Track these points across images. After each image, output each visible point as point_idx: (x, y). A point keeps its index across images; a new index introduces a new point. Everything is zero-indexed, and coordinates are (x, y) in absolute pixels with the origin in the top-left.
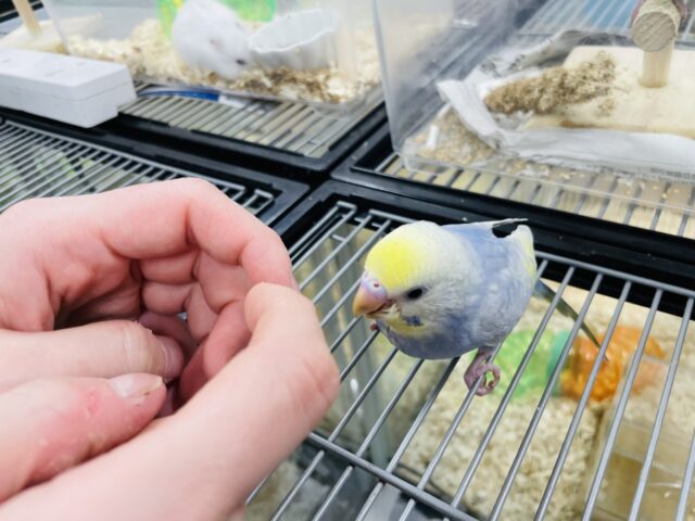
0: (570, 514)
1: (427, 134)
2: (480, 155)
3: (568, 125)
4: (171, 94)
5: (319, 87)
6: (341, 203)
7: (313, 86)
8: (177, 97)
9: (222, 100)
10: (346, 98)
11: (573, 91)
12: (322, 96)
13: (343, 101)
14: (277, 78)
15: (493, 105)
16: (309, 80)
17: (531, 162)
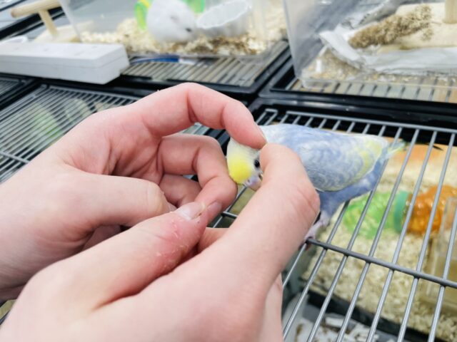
0: (418, 303)
1: (315, 66)
2: (350, 74)
3: (404, 48)
4: (149, 61)
5: (243, 46)
6: (268, 110)
7: (239, 46)
8: (153, 63)
9: (181, 61)
10: (260, 50)
11: (406, 27)
12: (245, 51)
13: (258, 52)
14: (216, 43)
15: (355, 44)
16: (237, 41)
17: (383, 74)
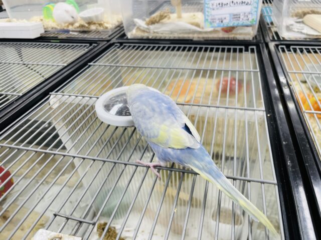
1: (133, 31)
6: (116, 44)
7: (100, 25)
9: (71, 33)
10: (110, 27)
11: (163, 16)
12: (103, 27)
14: (89, 23)
